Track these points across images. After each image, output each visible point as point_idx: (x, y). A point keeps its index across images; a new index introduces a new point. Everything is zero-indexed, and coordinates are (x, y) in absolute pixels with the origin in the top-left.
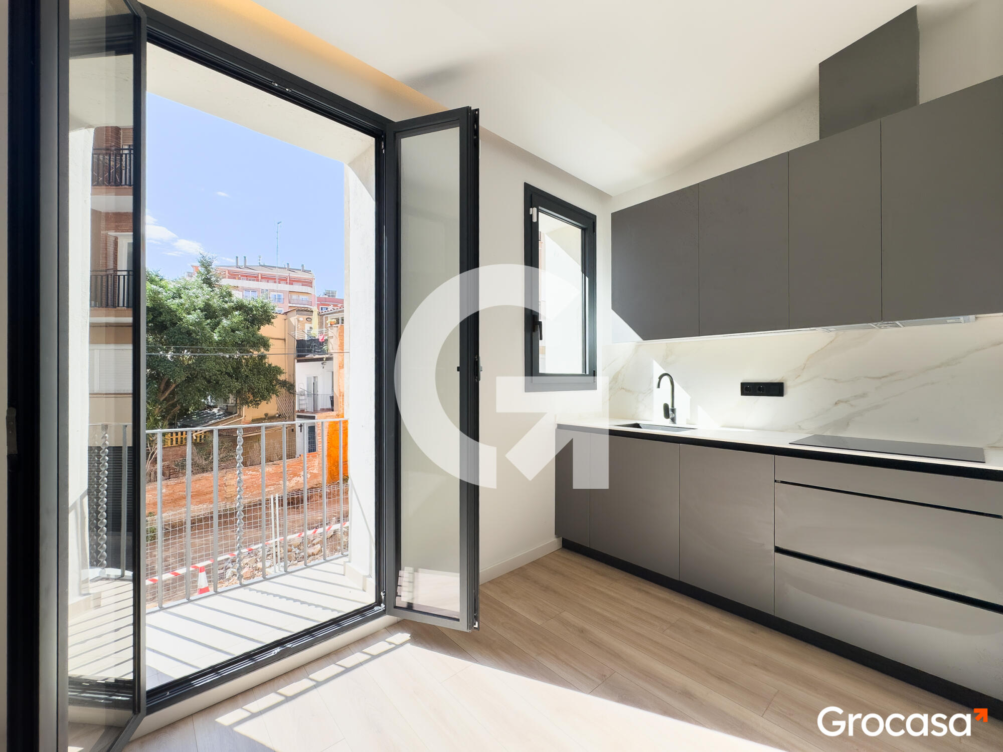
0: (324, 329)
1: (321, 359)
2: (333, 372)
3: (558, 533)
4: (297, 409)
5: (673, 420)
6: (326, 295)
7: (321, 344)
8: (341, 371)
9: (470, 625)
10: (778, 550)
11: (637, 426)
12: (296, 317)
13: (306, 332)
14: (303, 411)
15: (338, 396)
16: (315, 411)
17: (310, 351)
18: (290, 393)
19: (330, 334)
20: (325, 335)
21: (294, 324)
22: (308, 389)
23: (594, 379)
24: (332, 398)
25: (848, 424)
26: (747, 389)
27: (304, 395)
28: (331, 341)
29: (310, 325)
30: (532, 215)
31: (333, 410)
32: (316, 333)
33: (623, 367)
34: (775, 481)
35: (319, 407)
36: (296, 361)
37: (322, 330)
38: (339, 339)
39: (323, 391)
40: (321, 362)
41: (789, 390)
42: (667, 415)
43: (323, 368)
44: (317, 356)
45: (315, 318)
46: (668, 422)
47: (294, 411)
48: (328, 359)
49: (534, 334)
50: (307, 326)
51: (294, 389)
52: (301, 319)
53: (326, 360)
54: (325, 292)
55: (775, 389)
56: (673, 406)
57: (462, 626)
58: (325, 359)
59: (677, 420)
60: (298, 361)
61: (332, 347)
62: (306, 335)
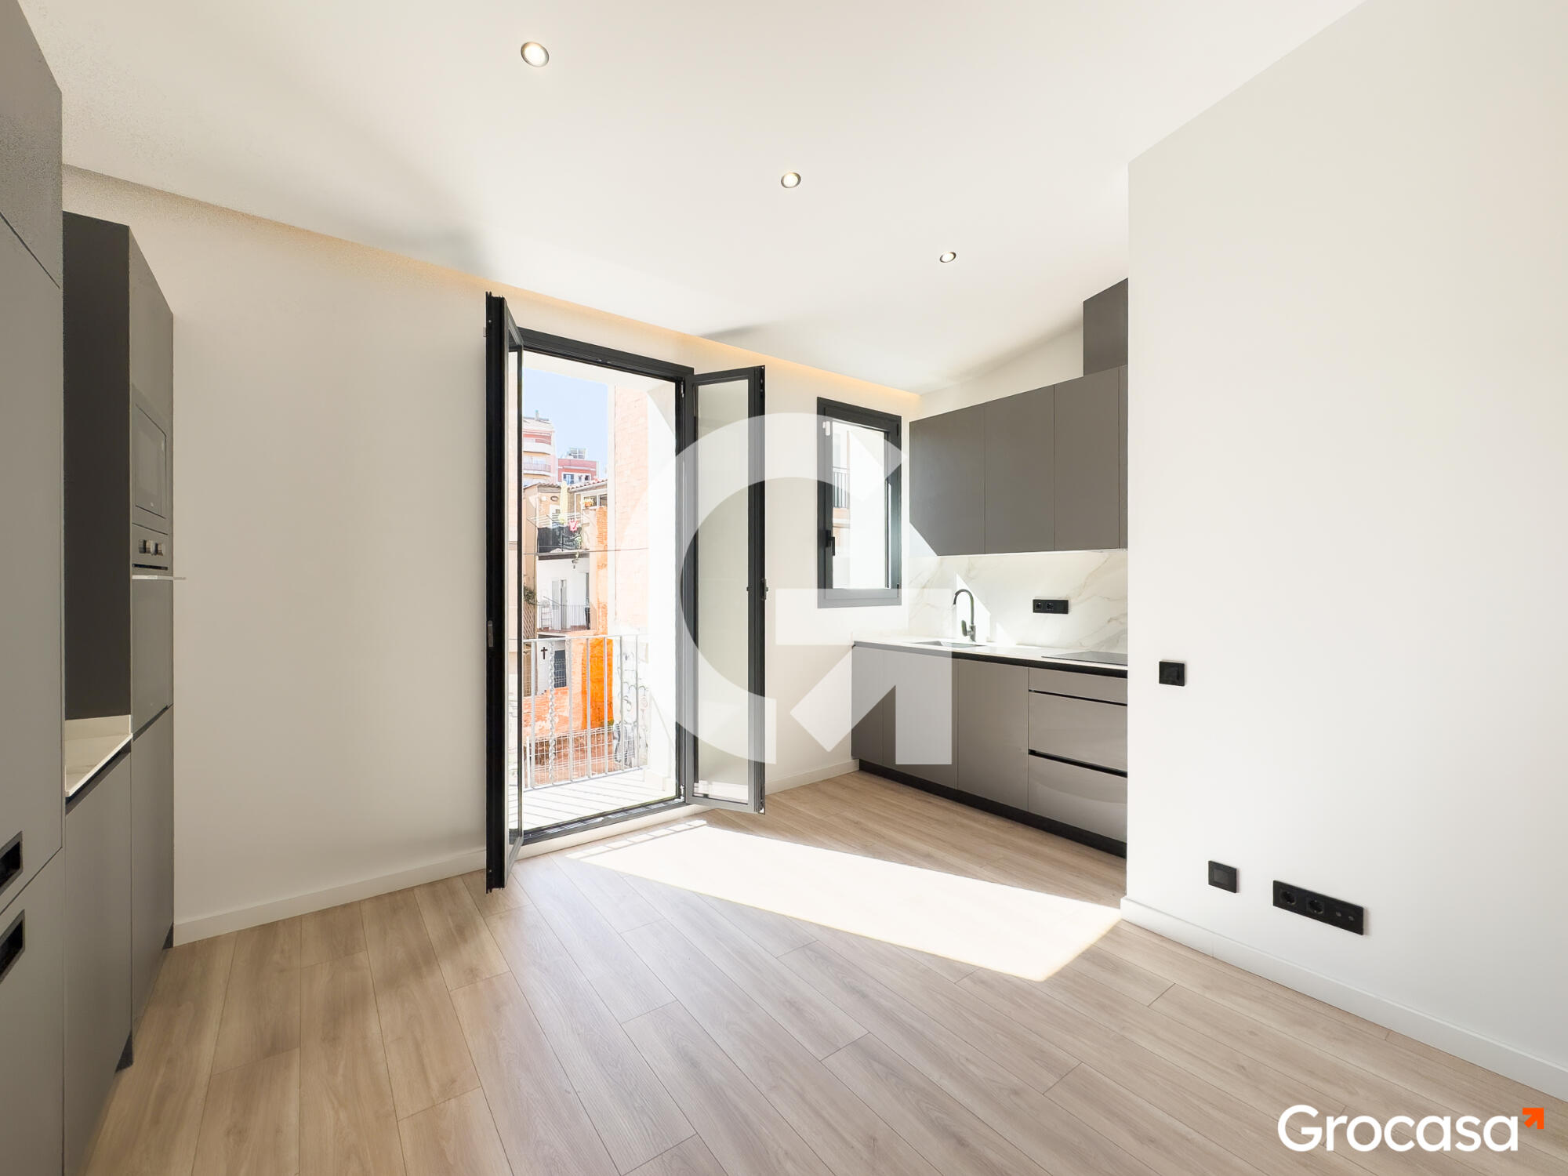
0: (575, 513)
1: (572, 556)
2: (588, 574)
3: (854, 754)
4: (538, 626)
5: (973, 638)
6: (570, 455)
7: (572, 533)
8: (602, 572)
9: (758, 809)
10: (1032, 752)
11: (938, 644)
12: (537, 496)
13: (551, 517)
14: (546, 629)
15: (596, 607)
16: (564, 630)
17: (556, 545)
18: (530, 603)
19: (585, 520)
20: (579, 522)
21: (534, 505)
22: (553, 596)
23: (898, 593)
24: (587, 611)
25: (1118, 641)
26: (1038, 606)
27: (548, 606)
28: (585, 529)
29: (558, 507)
30: (825, 429)
31: (589, 629)
32: (564, 519)
33: (928, 581)
34: (1030, 691)
35: (569, 624)
36: (537, 558)
37: (572, 514)
38: (597, 527)
39: (575, 601)
40: (571, 560)
41: (1073, 608)
42: (965, 632)
43: (574, 567)
44: (566, 551)
45: (564, 496)
46: (967, 640)
47: (534, 630)
48: (582, 555)
49: (827, 549)
50: (553, 508)
51: (534, 598)
52: (544, 499)
53: (579, 557)
54: (568, 450)
55: (1059, 607)
56: (972, 623)
57: (750, 809)
58: (577, 556)
59: (976, 638)
60: (541, 558)
61: (588, 539)
62: (551, 522)
